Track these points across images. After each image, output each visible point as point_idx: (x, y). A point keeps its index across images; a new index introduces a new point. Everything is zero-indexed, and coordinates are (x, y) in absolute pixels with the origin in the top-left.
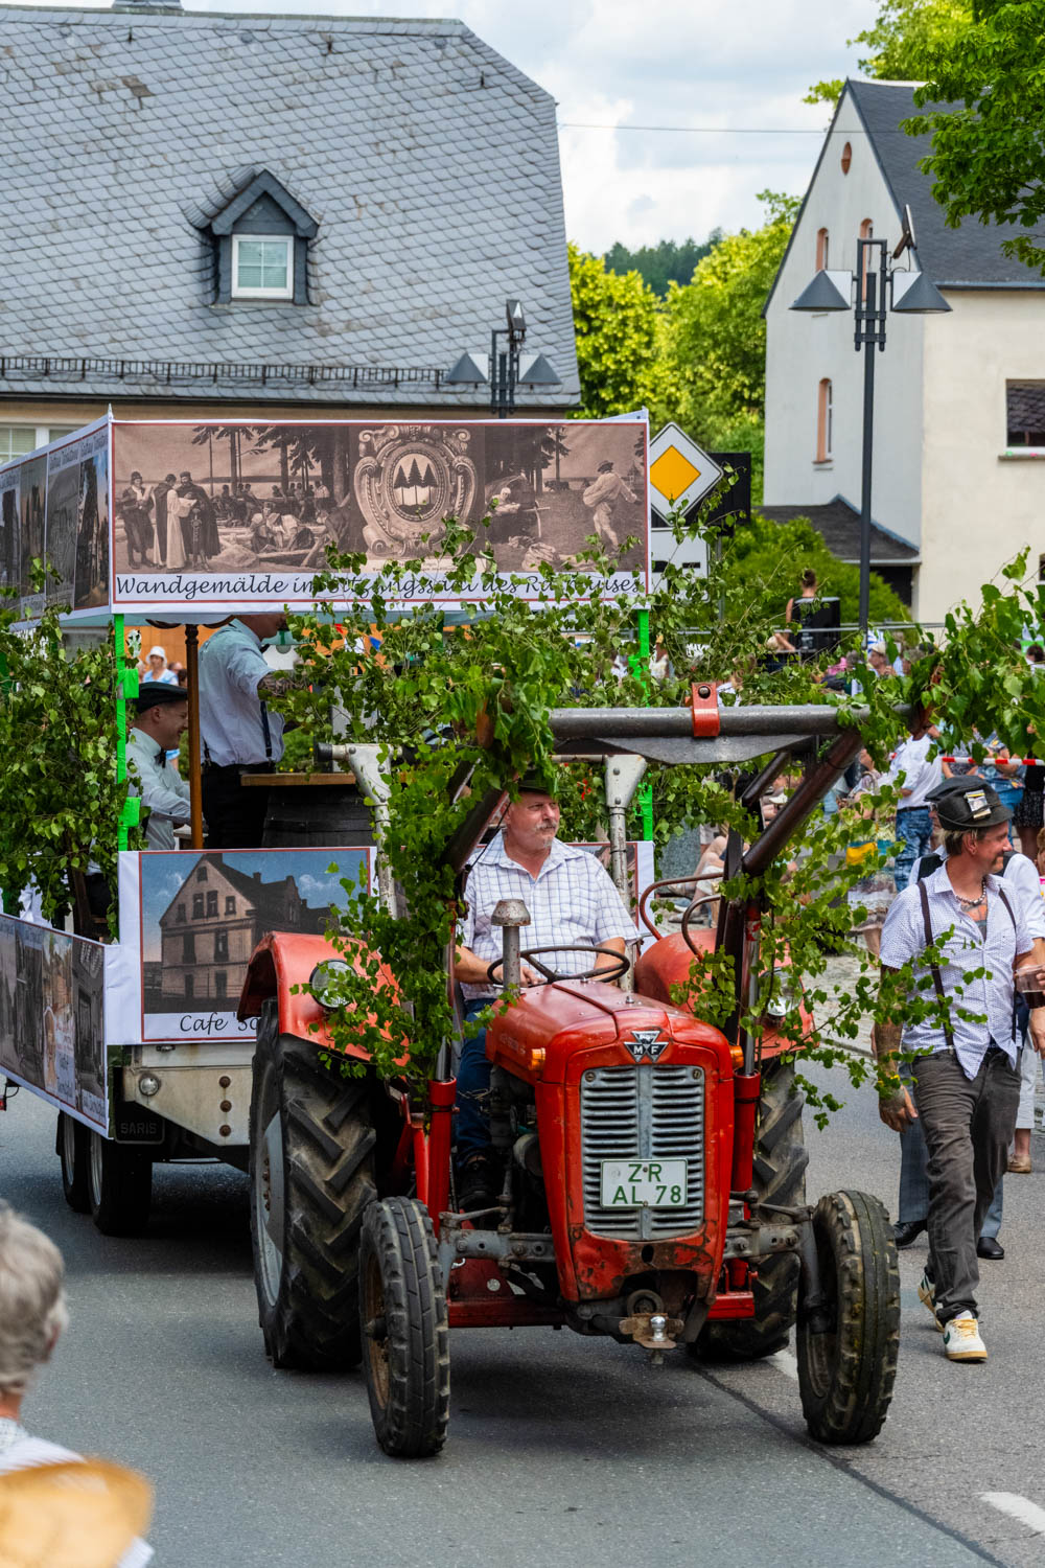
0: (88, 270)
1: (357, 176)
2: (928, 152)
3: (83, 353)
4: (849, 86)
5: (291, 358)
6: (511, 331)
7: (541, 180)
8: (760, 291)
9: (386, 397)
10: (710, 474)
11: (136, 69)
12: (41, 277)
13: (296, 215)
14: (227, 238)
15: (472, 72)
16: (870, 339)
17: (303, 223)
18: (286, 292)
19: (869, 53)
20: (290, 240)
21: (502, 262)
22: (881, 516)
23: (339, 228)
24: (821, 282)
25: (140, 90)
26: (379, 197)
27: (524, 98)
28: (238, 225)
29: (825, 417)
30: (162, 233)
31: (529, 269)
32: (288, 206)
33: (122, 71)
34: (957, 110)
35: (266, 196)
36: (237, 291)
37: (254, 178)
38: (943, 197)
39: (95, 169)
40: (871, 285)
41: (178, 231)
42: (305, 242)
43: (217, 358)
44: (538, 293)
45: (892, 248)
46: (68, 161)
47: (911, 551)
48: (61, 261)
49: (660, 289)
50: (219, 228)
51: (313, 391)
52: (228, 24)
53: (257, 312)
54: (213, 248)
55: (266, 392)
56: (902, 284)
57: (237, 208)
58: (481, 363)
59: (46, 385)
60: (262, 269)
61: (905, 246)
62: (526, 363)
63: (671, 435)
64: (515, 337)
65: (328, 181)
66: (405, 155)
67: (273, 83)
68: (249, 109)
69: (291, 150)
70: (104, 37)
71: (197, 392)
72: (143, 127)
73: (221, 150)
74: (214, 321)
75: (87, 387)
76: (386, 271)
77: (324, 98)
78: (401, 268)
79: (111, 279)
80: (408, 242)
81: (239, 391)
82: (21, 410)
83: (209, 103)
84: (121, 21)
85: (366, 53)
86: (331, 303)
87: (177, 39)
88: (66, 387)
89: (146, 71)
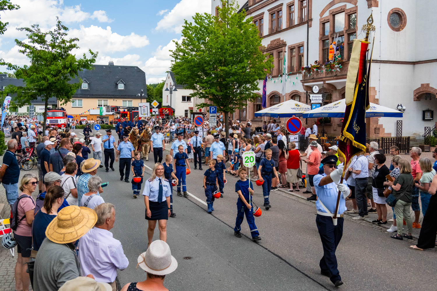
0: (106, 87)
1: (129, 79)
3: (106, 94)
4: (170, 72)
5: (123, 94)
7: (144, 79)
9: (131, 97)
10: (158, 104)
12: (102, 87)
15: (138, 70)
16: (171, 93)
17: (124, 83)
18: (123, 88)
19: (171, 69)
21: (141, 86)
22: (172, 107)
23: (127, 83)
24: (167, 89)
25: (111, 72)
26: (131, 81)
27: (143, 73)
28: (119, 83)
29: (167, 98)
30: (112, 84)
31: (143, 87)
32: (123, 81)
33: (109, 70)
35: (121, 81)
36: (119, 88)
38: (177, 82)
39: (107, 79)
40: (171, 89)
41: (114, 84)
42: (124, 84)
43: (117, 94)
44: (144, 89)
46: (105, 78)
47: (174, 109)
48: (104, 86)
49: (154, 88)
50: (117, 83)
51: (125, 97)
52: (118, 67)
53: (121, 90)
54: (117, 85)
55: (122, 97)
56: (174, 89)
57: (119, 82)
58: (139, 94)
59: (103, 96)
60: (121, 87)
61: (174, 85)
62: (143, 95)
63: (155, 101)
64: (142, 93)
65: (126, 79)
66: (133, 77)
67: (122, 71)
68: (120, 74)
69: (123, 77)
70: (107, 68)
71: (115, 97)
72: (111, 75)
73: (117, 77)
74: (117, 91)
75: (107, 97)
76: (131, 87)
77: (126, 73)
78: (133, 87)
79: (108, 87)
80: (133, 85)
81: (119, 97)
82: (101, 99)
83: (116, 73)
84: (109, 66)
85: (129, 69)
86: (127, 90)
87: (114, 68)
88: (105, 97)
89: (111, 70)
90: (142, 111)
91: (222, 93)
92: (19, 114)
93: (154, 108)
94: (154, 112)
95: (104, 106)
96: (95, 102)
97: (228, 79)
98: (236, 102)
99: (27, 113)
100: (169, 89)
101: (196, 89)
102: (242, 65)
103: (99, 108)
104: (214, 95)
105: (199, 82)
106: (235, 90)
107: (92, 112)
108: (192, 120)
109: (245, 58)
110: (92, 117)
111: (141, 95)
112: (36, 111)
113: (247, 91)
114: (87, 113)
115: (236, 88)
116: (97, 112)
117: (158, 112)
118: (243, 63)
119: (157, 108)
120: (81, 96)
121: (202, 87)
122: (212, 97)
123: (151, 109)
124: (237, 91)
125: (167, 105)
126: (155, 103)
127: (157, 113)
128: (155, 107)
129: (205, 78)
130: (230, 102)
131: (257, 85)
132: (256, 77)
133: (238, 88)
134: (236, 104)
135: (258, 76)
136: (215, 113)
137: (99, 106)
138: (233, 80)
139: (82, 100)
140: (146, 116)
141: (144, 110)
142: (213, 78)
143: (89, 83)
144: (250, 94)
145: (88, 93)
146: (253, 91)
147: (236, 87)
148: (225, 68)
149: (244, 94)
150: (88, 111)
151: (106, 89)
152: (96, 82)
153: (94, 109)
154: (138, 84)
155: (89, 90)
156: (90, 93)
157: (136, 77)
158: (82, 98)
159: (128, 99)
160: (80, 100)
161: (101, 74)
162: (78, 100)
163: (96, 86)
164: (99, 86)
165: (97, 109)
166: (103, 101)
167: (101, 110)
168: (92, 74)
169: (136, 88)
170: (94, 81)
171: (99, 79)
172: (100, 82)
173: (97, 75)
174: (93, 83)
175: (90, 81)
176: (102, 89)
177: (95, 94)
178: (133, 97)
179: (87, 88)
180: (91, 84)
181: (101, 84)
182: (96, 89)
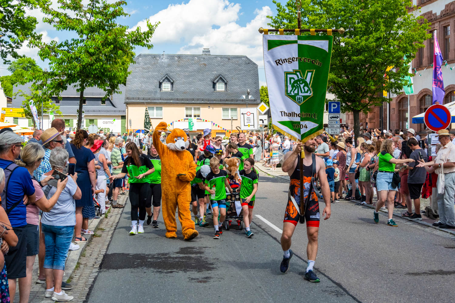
0: (198, 87)
1: (233, 75)
3: (198, 98)
5: (224, 98)
7: (256, 75)
9: (236, 103)
11: (205, 62)
12: (193, 88)
13: (225, 80)
14: (216, 83)
15: (247, 62)
17: (226, 81)
18: (224, 90)
20: (224, 83)
21: (251, 86)
23: (230, 82)
25: (205, 65)
26: (235, 78)
27: (254, 65)
28: (217, 81)
30: (208, 83)
31: (254, 87)
32: (224, 79)
33: (203, 62)
35: (221, 78)
36: (217, 90)
37: (219, 75)
39: (199, 75)
41: (210, 82)
42: (226, 84)
43: (215, 98)
44: (255, 89)
46: (196, 74)
48: (195, 86)
50: (215, 82)
51: (227, 102)
52: (216, 57)
53: (220, 92)
54: (214, 84)
55: (221, 102)
57: (217, 79)
58: (244, 97)
59: (193, 102)
60: (221, 87)
62: (250, 97)
64: (249, 94)
65: (229, 76)
66: (239, 73)
67: (222, 64)
68: (219, 67)
69: (224, 72)
70: (201, 58)
71: (212, 102)
72: (206, 70)
73: (215, 72)
74: (214, 94)
75: (198, 102)
76: (236, 87)
77: (228, 66)
78: (238, 87)
79: (202, 88)
80: (239, 83)
81: (217, 103)
82: (190, 105)
83: (214, 66)
84: (203, 56)
85: (234, 60)
86: (229, 91)
87: (210, 58)
88: (196, 102)
89: (206, 62)
90: (246, 121)
95: (195, 116)
96: (181, 111)
103: (188, 119)
107: (178, 126)
111: (247, 97)
116: (184, 125)
117: (266, 121)
120: (160, 101)
128: (263, 113)
137: (187, 116)
139: (162, 107)
141: (249, 119)
143: (172, 81)
145: (170, 97)
150: (171, 124)
151: (197, 91)
152: (183, 81)
153: (179, 121)
154: (246, 82)
155: (172, 92)
156: (175, 97)
157: (244, 71)
158: (161, 105)
159: (230, 106)
160: (160, 107)
161: (190, 69)
162: (156, 107)
163: (183, 85)
164: (188, 86)
165: (183, 120)
166: (193, 108)
167: (190, 123)
168: (177, 68)
169: (243, 89)
170: (180, 78)
171: (189, 76)
172: (188, 80)
173: (185, 70)
174: (178, 81)
175: (174, 80)
176: (192, 90)
177: (181, 98)
178: (238, 102)
179: (170, 90)
180: (175, 83)
181: (190, 83)
182: (183, 90)
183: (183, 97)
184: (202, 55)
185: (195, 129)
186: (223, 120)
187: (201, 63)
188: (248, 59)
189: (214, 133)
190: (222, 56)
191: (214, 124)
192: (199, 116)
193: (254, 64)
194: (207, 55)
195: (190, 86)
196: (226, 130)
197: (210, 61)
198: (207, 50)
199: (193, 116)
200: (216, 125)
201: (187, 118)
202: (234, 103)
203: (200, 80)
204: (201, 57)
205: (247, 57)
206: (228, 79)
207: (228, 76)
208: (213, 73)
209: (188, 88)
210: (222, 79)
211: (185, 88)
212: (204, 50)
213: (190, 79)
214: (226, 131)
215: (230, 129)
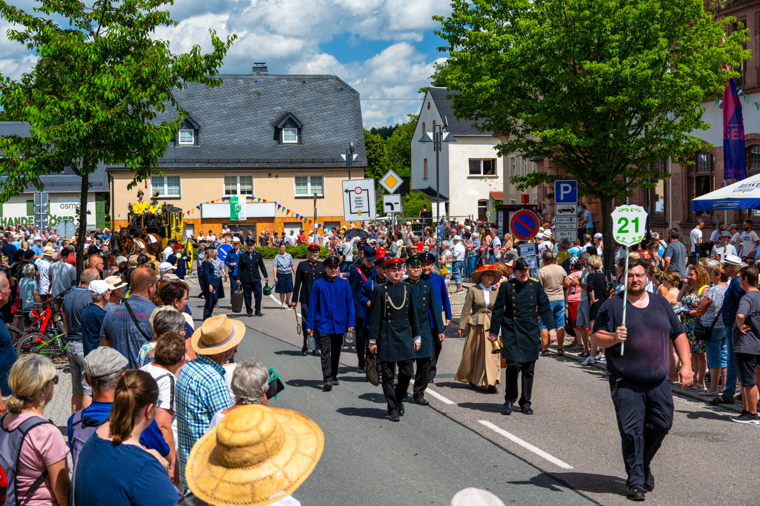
0: (248, 138)
1: (312, 113)
2: (451, 103)
3: (247, 158)
5: (297, 157)
6: (351, 149)
7: (357, 112)
8: (409, 138)
9: (321, 166)
10: (400, 181)
11: (258, 89)
12: (237, 140)
13: (297, 123)
14: (281, 129)
15: (339, 87)
16: (437, 149)
17: (299, 125)
18: (296, 141)
20: (296, 129)
21: (348, 133)
23: (308, 126)
24: (425, 136)
25: (259, 94)
26: (317, 118)
27: (352, 93)
28: (284, 126)
29: (426, 167)
30: (265, 128)
31: (354, 134)
32: (295, 121)
33: (254, 89)
34: (457, 93)
35: (290, 119)
36: (284, 141)
37: (287, 114)
38: (456, 114)
39: (249, 113)
40: (437, 136)
41: (269, 127)
42: (300, 129)
43: (280, 158)
44: (357, 140)
45: (442, 126)
46: (242, 112)
47: (447, 199)
48: (242, 136)
49: (385, 139)
50: (280, 126)
51: (303, 165)
52: (280, 77)
53: (289, 146)
54: (278, 131)
55: (292, 166)
56: (445, 135)
57: (284, 122)
58: (344, 156)
59: (239, 165)
60: (289, 137)
61: (445, 126)
62: (355, 156)
63: (391, 173)
64: (352, 150)
65: (305, 114)
66: (323, 108)
67: (291, 91)
68: (285, 98)
69: (296, 107)
70: (250, 81)
71: (275, 166)
72: (260, 103)
73: (279, 108)
74: (278, 149)
75: (248, 166)
76: (320, 135)
77: (303, 95)
78: (324, 135)
79: (254, 139)
80: (325, 128)
81: (285, 165)
82: (233, 172)
83: (275, 97)
84: (254, 77)
85: (313, 84)
86: (307, 144)
87: (268, 82)
88: (244, 166)
89: (260, 89)
90: (353, 204)
91: (592, 142)
92: (5, 222)
93: (387, 193)
94: (387, 204)
95: (243, 192)
96: (216, 185)
97: (611, 99)
98: (634, 167)
99: (27, 217)
100: (430, 135)
101: (515, 132)
102: (652, 55)
104: (567, 147)
105: (521, 110)
106: (631, 132)
107: (210, 212)
108: (501, 229)
109: (661, 34)
110: (209, 226)
111: (349, 157)
112: (52, 213)
113: (670, 132)
114: (196, 215)
115: (635, 125)
116: (223, 211)
117: (399, 205)
118: (655, 49)
119: (396, 192)
120: (176, 165)
121: (531, 124)
122: (561, 153)
123: (378, 197)
124: (639, 133)
125: (425, 186)
126: (392, 181)
127: (398, 208)
128: (391, 191)
129: (541, 98)
130: (617, 168)
131: (699, 117)
132: (697, 89)
133: (640, 125)
134: (636, 172)
135: (703, 88)
136: (573, 200)
137: (227, 192)
138: (626, 99)
139: (179, 177)
140: (365, 217)
141: (359, 201)
142: (565, 98)
143: (196, 127)
144: (677, 143)
145: (195, 157)
146: (690, 131)
147: (634, 122)
148: (601, 65)
149: (660, 140)
150: (198, 207)
151: (246, 144)
152: (217, 126)
153: (213, 202)
154: (339, 125)
155: (198, 148)
156: (203, 157)
157: (334, 105)
158: (178, 173)
159: (310, 172)
160: (175, 177)
161: (231, 102)
162: (168, 177)
163: (218, 134)
164: (227, 135)
165: (221, 201)
166: (238, 179)
167: (233, 206)
168: (205, 101)
169: (332, 139)
170: (212, 121)
171: (228, 117)
172: (228, 123)
173: (221, 104)
174: (209, 127)
175: (200, 123)
176: (236, 143)
177: (215, 158)
178: (325, 165)
179: (193, 143)
180: (203, 131)
181: (231, 130)
182: (218, 144)
183: (220, 157)
184: (252, 75)
185: (243, 215)
186: (296, 198)
187: (250, 90)
188: (340, 81)
189: (280, 223)
190: (291, 77)
191: (279, 206)
192: (250, 192)
193: (353, 91)
194: (261, 75)
195: (231, 135)
196: (302, 217)
197: (269, 86)
198: (261, 65)
199: (239, 192)
200: (284, 208)
201: (228, 196)
202: (317, 166)
203: (250, 124)
204: (251, 79)
205: (337, 78)
206: (304, 122)
207: (303, 115)
208: (275, 108)
209: (227, 139)
210: (291, 121)
211: (223, 140)
212: (255, 66)
213: (232, 123)
214: (303, 219)
215: (313, 215)
